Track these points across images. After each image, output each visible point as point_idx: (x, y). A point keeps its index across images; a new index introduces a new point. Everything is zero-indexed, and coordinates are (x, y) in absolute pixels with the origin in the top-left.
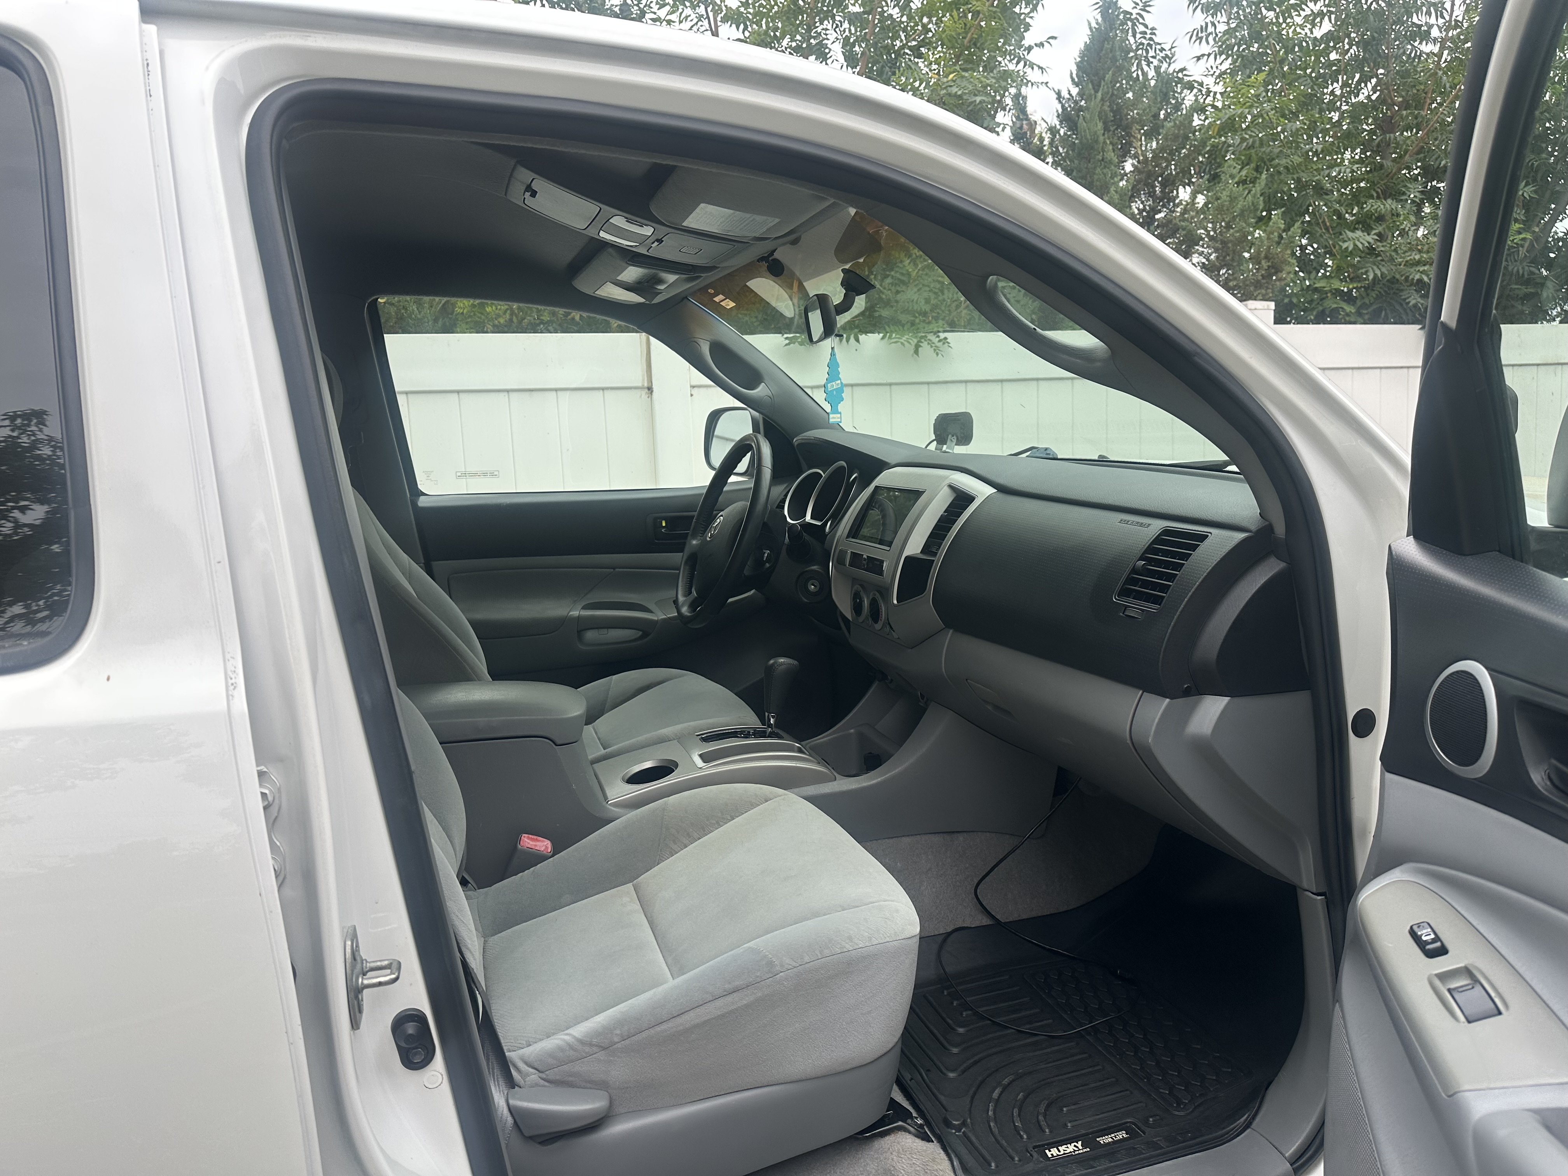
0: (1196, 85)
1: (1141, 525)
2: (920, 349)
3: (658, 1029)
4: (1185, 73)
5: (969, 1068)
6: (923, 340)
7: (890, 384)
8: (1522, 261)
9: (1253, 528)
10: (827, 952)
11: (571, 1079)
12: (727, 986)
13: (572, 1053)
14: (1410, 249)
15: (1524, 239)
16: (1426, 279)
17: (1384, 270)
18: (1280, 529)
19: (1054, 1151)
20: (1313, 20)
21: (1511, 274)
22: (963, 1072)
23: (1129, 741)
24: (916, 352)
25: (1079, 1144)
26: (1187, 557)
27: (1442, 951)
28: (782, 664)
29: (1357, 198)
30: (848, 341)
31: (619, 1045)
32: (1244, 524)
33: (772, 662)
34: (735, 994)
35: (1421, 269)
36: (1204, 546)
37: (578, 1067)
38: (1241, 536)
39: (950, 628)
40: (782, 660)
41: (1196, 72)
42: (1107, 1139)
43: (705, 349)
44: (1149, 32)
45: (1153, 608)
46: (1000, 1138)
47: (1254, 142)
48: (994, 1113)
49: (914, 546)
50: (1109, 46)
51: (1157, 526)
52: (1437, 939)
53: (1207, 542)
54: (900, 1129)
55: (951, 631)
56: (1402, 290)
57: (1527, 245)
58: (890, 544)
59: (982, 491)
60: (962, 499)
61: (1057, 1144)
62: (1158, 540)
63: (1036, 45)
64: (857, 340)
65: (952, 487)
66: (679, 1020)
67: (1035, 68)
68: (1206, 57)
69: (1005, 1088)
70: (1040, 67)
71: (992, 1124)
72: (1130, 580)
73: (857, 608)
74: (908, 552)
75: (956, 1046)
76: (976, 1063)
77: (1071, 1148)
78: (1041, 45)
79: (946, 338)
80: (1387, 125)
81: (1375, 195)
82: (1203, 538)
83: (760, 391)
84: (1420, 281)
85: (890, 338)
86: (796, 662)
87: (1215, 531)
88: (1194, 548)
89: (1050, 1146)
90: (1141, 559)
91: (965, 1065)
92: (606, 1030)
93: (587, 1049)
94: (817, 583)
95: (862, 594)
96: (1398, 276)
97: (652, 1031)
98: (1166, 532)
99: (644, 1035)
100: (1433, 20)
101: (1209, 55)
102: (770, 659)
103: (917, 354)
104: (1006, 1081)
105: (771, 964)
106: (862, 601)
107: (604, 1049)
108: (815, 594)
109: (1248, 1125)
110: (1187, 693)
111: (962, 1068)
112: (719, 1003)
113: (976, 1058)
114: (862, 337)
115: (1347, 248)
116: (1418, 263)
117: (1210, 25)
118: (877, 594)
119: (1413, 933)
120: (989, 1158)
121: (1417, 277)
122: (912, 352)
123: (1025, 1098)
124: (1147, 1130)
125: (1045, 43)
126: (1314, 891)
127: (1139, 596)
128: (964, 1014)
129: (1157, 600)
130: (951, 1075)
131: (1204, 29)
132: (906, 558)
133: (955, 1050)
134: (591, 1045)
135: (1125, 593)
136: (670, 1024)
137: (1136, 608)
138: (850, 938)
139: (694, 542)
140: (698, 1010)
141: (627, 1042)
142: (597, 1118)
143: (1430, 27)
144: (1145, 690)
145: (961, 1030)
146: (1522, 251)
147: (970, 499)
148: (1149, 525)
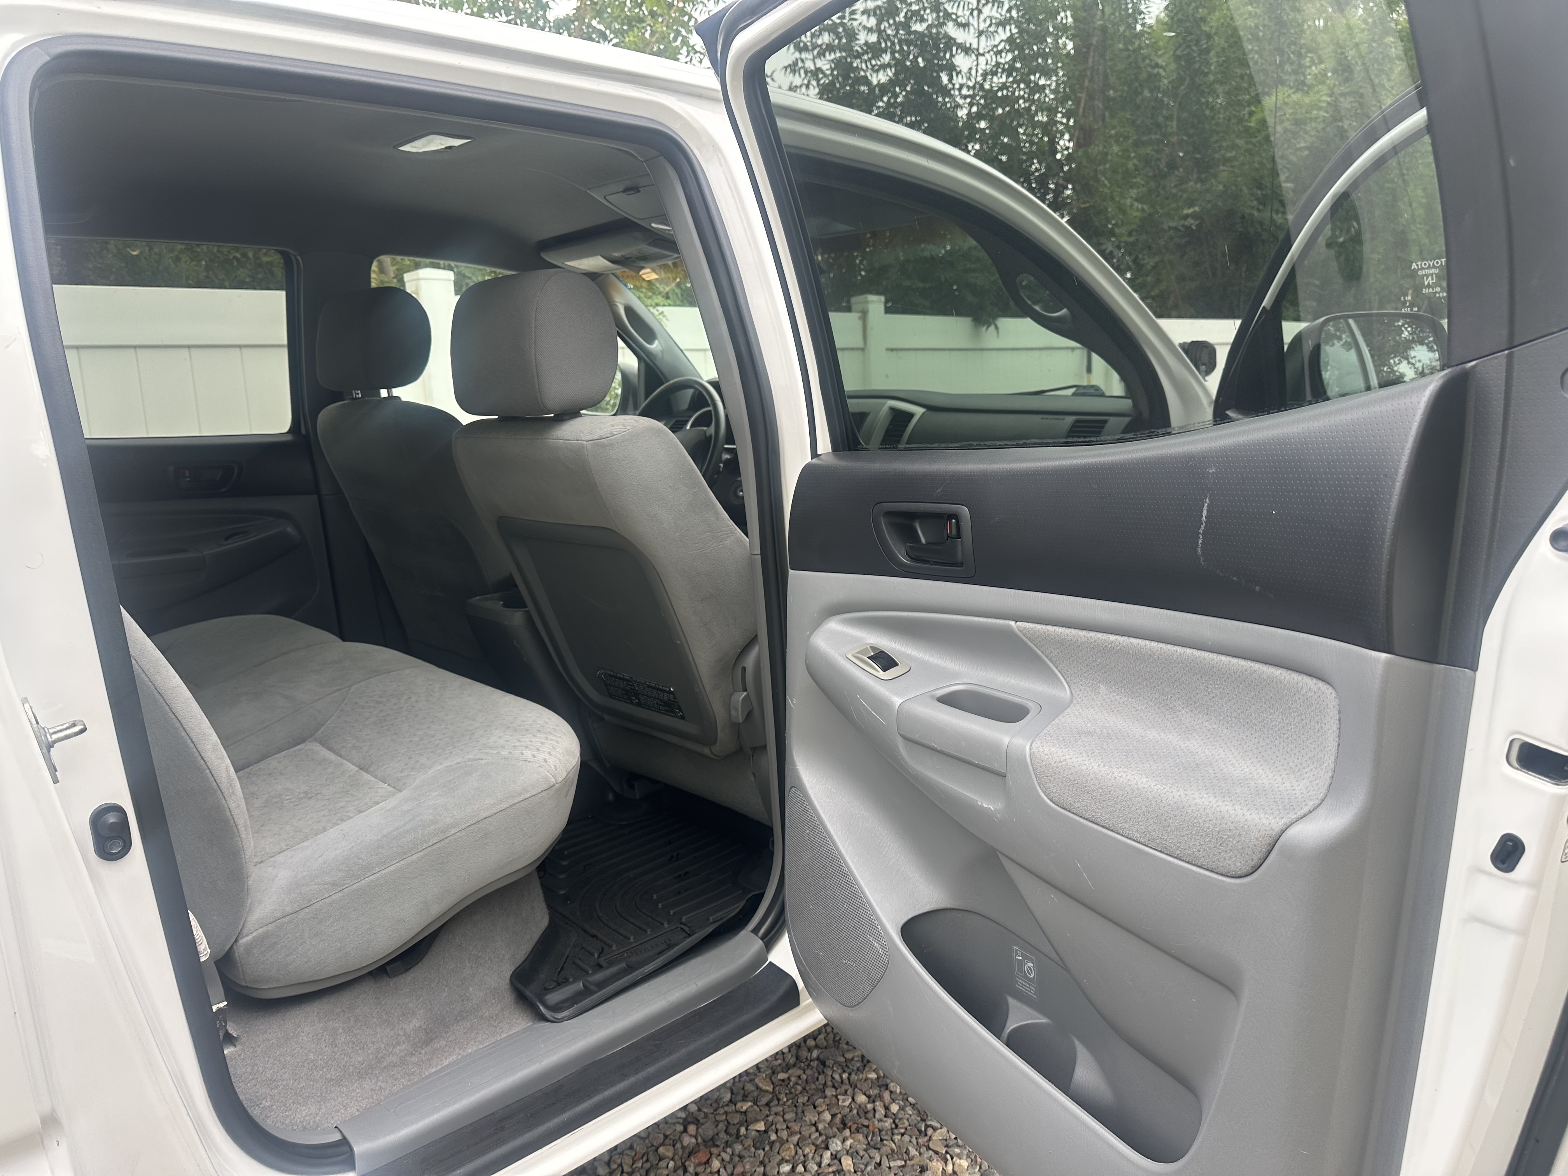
1: (1060, 419)
18: (1146, 413)
43: (622, 311)
51: (1070, 420)
62: (1074, 426)
65: (892, 409)
82: (1106, 422)
83: (656, 346)
87: (1111, 418)
88: (1103, 427)
98: (1077, 421)
148: (1064, 419)
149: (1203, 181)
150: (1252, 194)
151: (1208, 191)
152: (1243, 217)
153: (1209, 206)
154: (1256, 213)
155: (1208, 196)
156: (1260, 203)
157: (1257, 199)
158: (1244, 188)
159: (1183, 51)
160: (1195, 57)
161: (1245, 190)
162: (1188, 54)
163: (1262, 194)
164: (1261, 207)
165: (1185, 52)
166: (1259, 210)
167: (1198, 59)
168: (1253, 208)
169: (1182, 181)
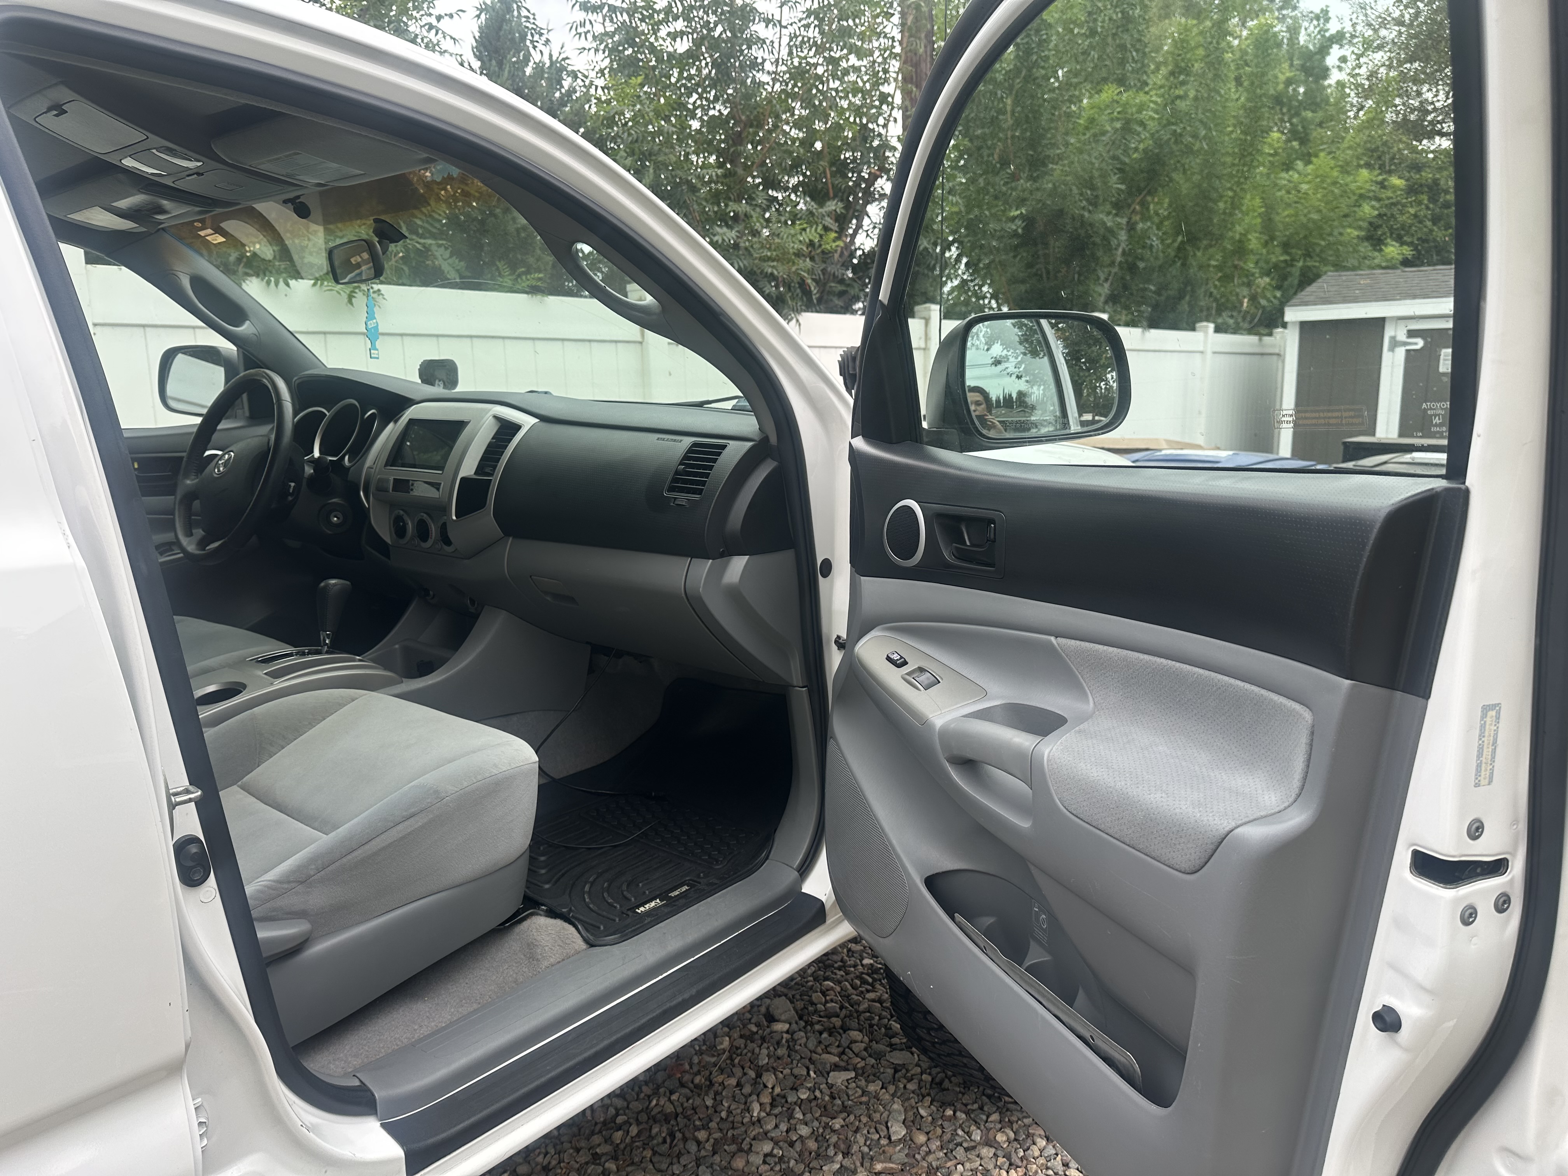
0: (579, 75)
1: (675, 441)
2: (354, 300)
3: (349, 857)
4: (567, 61)
5: (559, 879)
6: (357, 291)
7: (325, 333)
8: (837, 264)
9: (757, 438)
10: (479, 777)
11: (273, 914)
12: (405, 814)
13: (271, 892)
14: (762, 247)
15: (837, 246)
16: (776, 273)
17: (745, 262)
18: (773, 440)
19: (642, 909)
20: (674, 36)
21: (830, 274)
22: (556, 882)
23: (683, 595)
24: (350, 302)
25: (658, 900)
26: (715, 461)
27: (905, 663)
28: (335, 585)
29: (716, 197)
30: (277, 284)
31: (316, 877)
32: (751, 436)
33: (322, 584)
34: (412, 819)
35: (772, 264)
36: (725, 452)
37: (280, 903)
38: (749, 444)
39: (510, 536)
40: (333, 581)
41: (578, 63)
42: (676, 893)
43: (186, 282)
44: (532, 17)
45: (697, 497)
46: (600, 912)
47: (638, 138)
48: (590, 899)
49: (468, 468)
50: (508, 28)
51: (688, 441)
52: (901, 657)
53: (727, 449)
54: (532, 914)
55: (511, 539)
56: (758, 281)
57: (839, 252)
58: (441, 468)
59: (527, 422)
60: (507, 429)
61: (643, 905)
62: (690, 450)
63: (446, 15)
64: (288, 285)
65: (496, 418)
66: (367, 847)
67: (448, 38)
68: (586, 51)
69: (592, 884)
70: (451, 38)
71: (591, 906)
72: (675, 480)
73: (400, 531)
74: (461, 474)
75: (543, 868)
76: (563, 875)
77: (653, 904)
78: (451, 16)
79: (379, 290)
80: (737, 139)
81: (732, 197)
82: (724, 447)
83: (245, 329)
84: (772, 274)
85: (322, 284)
86: (348, 583)
87: (731, 442)
88: (719, 454)
89: (638, 907)
90: (681, 464)
91: (556, 878)
92: (300, 868)
93: (286, 886)
94: (340, 515)
95: (406, 518)
96: (755, 269)
97: (344, 860)
98: (695, 445)
99: (337, 864)
100: (766, 56)
101: (589, 49)
102: (322, 581)
103: (352, 304)
104: (591, 879)
105: (436, 792)
106: (405, 525)
107: (302, 883)
108: (336, 525)
109: (767, 858)
110: (722, 555)
111: (554, 880)
112: (400, 827)
113: (563, 871)
114: (292, 282)
115: (717, 241)
116: (770, 259)
117: (587, 22)
118: (425, 515)
119: (889, 659)
120: (598, 924)
121: (770, 270)
122: (346, 300)
123: (609, 885)
124: (701, 881)
125: (455, 15)
126: (801, 685)
127: (682, 490)
128: (542, 848)
129: (700, 492)
130: (547, 886)
131: (583, 24)
132: (462, 479)
133: (543, 871)
134: (289, 882)
135: (672, 489)
136: (360, 851)
137: (682, 498)
138: (495, 765)
139: (188, 482)
140: (383, 836)
141: (322, 873)
142: (299, 942)
143: (764, 60)
144: (693, 556)
145: (542, 858)
146: (836, 256)
147: (517, 427)
148: (681, 441)
149: (1035, 180)
150: (1081, 194)
151: (1038, 189)
152: (1073, 218)
153: (1040, 205)
154: (1086, 214)
155: (1038, 195)
156: (1090, 204)
157: (1087, 200)
158: (1074, 188)
159: (1022, 39)
160: (1033, 48)
161: (1075, 190)
162: (1027, 43)
163: (1092, 195)
164: (1091, 208)
165: (1025, 41)
166: (1090, 212)
167: (1035, 50)
168: (1083, 208)
169: (1014, 177)
